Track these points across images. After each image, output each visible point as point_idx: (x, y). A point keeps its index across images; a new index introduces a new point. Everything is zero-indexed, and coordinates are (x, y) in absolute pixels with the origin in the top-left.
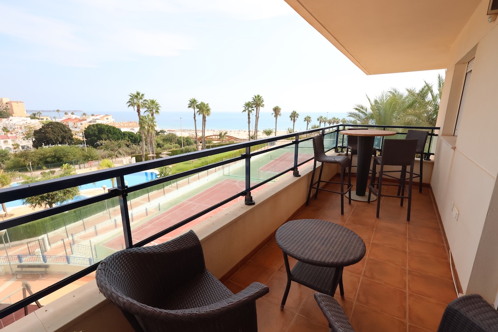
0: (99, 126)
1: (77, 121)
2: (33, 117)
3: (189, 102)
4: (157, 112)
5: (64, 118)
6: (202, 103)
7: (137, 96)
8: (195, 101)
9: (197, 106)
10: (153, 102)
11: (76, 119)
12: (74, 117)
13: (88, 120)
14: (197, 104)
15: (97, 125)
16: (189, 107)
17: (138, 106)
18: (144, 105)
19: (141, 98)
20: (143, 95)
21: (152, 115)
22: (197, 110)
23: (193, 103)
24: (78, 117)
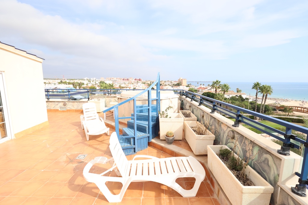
0: (208, 93)
1: (203, 89)
2: (187, 86)
3: (254, 85)
4: (227, 91)
5: (199, 87)
6: (263, 86)
7: (217, 82)
8: (258, 84)
9: (259, 88)
10: (225, 86)
11: (203, 87)
12: (202, 86)
13: (208, 89)
14: (261, 86)
15: (207, 93)
16: (253, 88)
17: (216, 88)
18: (219, 88)
19: (218, 84)
20: (219, 82)
21: (224, 93)
22: (259, 90)
23: (256, 85)
24: (205, 87)
